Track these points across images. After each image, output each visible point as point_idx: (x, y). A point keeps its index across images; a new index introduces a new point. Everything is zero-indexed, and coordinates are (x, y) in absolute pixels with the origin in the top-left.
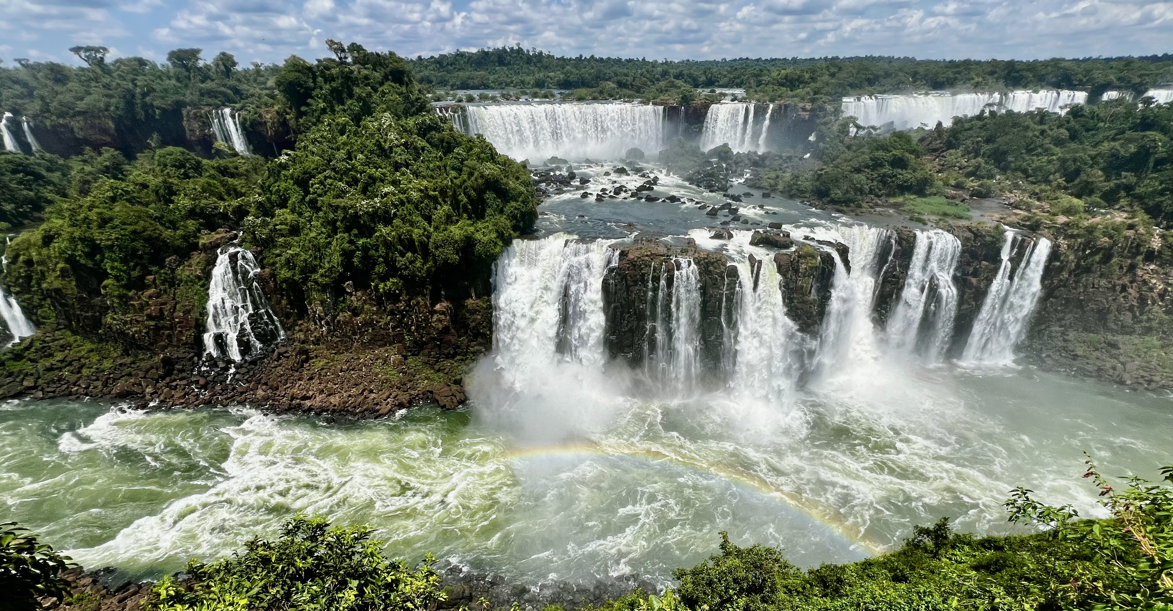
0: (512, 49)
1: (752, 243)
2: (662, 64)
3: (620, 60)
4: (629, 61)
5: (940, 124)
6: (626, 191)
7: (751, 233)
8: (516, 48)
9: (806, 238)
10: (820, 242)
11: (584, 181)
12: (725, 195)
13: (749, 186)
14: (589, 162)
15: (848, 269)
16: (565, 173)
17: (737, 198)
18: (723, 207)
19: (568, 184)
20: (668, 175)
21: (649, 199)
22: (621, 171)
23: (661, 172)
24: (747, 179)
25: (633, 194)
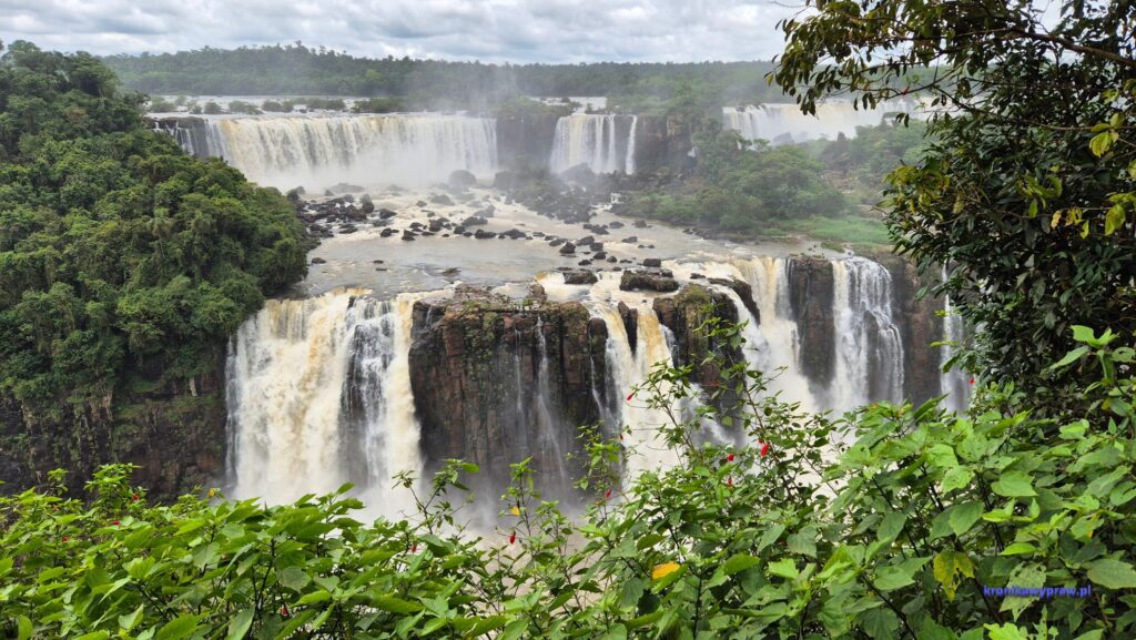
0: (289, 47)
1: (623, 288)
5: (842, 135)
6: (446, 227)
7: (621, 274)
8: (295, 46)
9: (695, 276)
10: (713, 281)
11: (387, 214)
12: (585, 227)
13: (618, 214)
14: (396, 190)
15: (756, 312)
16: (358, 205)
17: (601, 231)
18: (583, 242)
19: (362, 218)
20: (508, 202)
21: (481, 235)
22: (442, 201)
23: (498, 200)
24: (615, 205)
25: (459, 230)
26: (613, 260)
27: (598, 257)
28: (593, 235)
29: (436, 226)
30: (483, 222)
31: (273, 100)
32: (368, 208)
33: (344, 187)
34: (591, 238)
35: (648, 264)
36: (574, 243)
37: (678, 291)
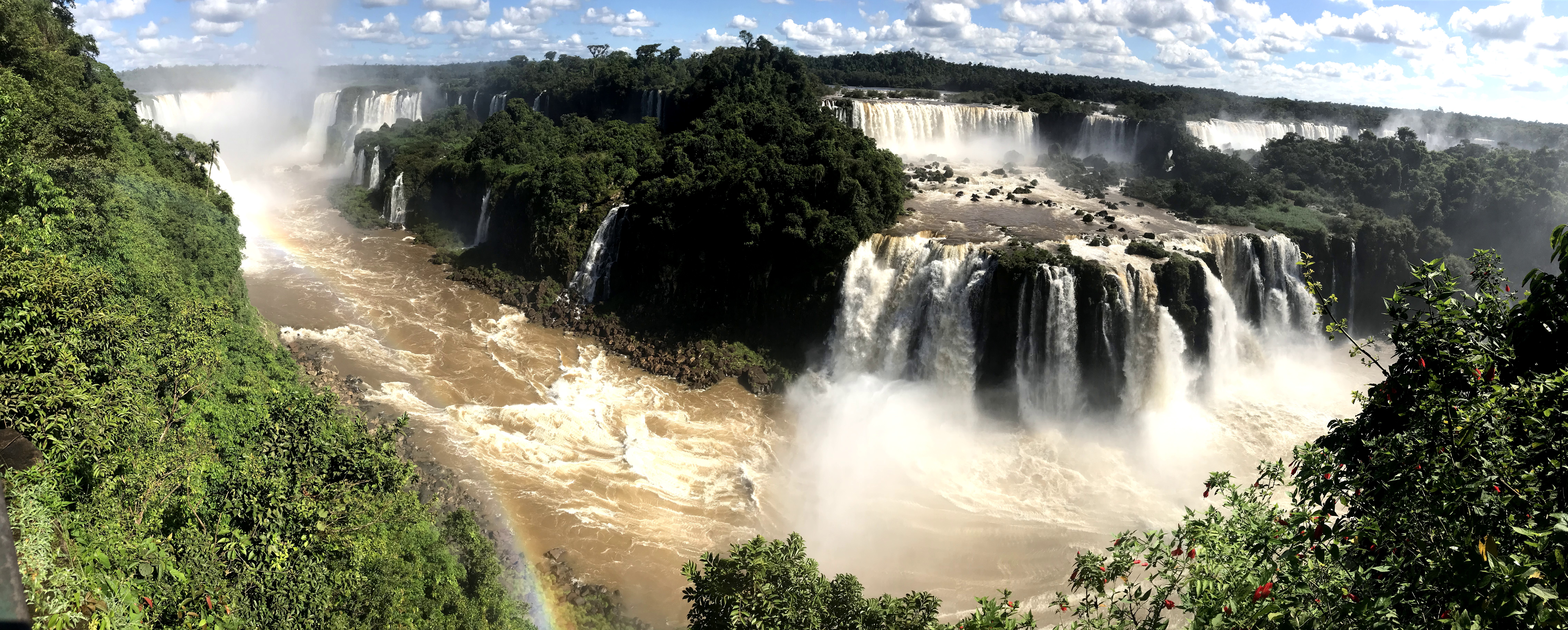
1: (1129, 253)
10: (1188, 253)
11: (961, 180)
12: (1101, 202)
14: (968, 163)
16: (942, 171)
17: (1113, 206)
18: (1099, 215)
19: (944, 181)
21: (1025, 201)
22: (999, 173)
25: (1010, 197)
26: (1122, 230)
27: (1111, 227)
28: (1106, 208)
29: (993, 192)
30: (1029, 192)
31: (893, 91)
32: (949, 173)
33: (931, 156)
34: (1105, 212)
35: (1147, 235)
36: (1093, 214)
37: (1167, 259)
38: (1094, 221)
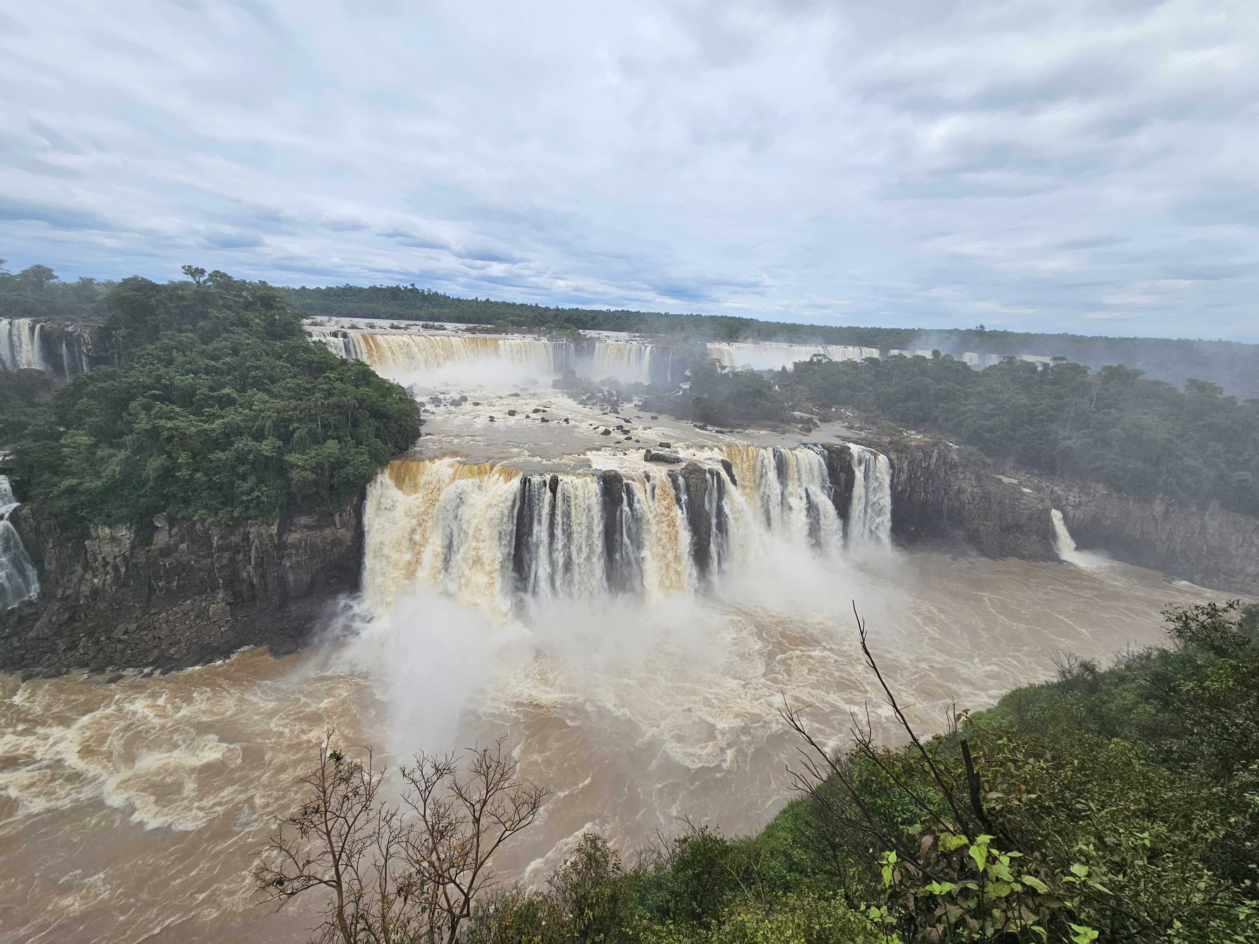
0: (406, 288)
2: (554, 310)
3: (515, 304)
4: (522, 305)
5: (784, 368)
7: (644, 451)
8: (410, 287)
15: (734, 482)
21: (543, 420)
24: (636, 406)
25: (527, 417)
26: (638, 441)
27: (627, 439)
28: (623, 423)
29: (512, 413)
32: (464, 399)
35: (661, 445)
36: (611, 429)
37: (684, 465)
38: (613, 434)
